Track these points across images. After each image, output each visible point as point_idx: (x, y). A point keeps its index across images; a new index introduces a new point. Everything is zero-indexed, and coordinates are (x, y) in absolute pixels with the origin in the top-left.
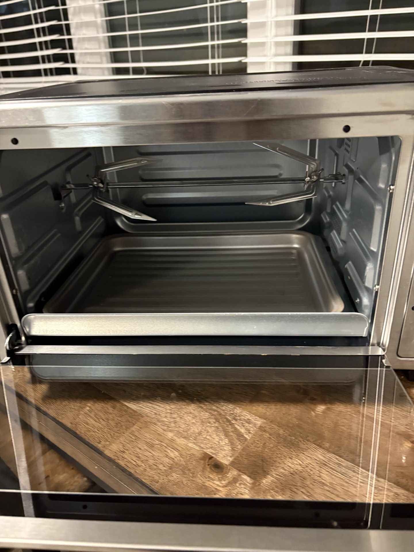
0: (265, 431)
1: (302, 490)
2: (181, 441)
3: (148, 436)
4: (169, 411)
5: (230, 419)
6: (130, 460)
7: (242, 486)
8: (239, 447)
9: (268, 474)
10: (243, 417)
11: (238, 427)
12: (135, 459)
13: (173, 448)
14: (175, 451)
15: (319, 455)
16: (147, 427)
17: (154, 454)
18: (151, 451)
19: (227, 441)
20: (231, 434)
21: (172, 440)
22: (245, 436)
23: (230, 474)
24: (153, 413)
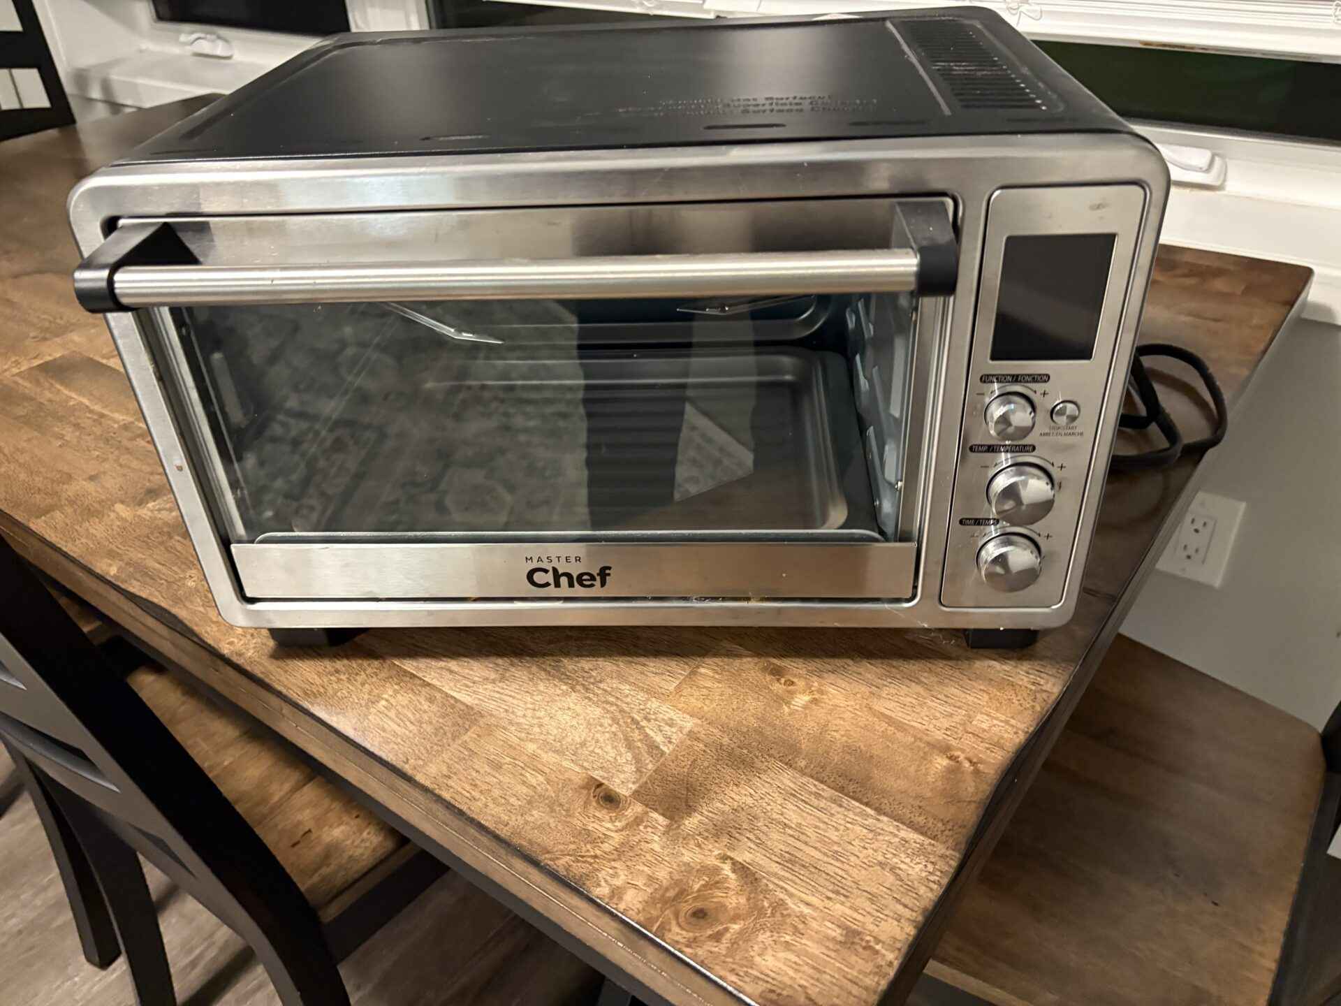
0: (698, 739)
1: (748, 835)
2: (549, 758)
3: (491, 748)
4: (531, 706)
5: (639, 719)
6: (460, 789)
7: (649, 830)
8: (650, 766)
9: (695, 811)
10: (661, 716)
11: (651, 733)
12: (468, 788)
13: (534, 770)
14: (537, 774)
15: (787, 779)
16: (489, 735)
17: (502, 779)
18: (497, 775)
19: (629, 756)
20: (639, 744)
21: (534, 757)
22: (661, 747)
23: (630, 810)
24: (501, 710)
